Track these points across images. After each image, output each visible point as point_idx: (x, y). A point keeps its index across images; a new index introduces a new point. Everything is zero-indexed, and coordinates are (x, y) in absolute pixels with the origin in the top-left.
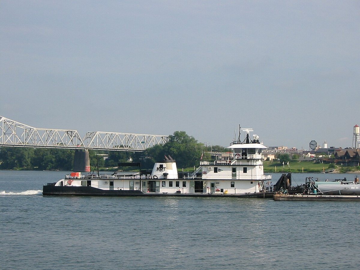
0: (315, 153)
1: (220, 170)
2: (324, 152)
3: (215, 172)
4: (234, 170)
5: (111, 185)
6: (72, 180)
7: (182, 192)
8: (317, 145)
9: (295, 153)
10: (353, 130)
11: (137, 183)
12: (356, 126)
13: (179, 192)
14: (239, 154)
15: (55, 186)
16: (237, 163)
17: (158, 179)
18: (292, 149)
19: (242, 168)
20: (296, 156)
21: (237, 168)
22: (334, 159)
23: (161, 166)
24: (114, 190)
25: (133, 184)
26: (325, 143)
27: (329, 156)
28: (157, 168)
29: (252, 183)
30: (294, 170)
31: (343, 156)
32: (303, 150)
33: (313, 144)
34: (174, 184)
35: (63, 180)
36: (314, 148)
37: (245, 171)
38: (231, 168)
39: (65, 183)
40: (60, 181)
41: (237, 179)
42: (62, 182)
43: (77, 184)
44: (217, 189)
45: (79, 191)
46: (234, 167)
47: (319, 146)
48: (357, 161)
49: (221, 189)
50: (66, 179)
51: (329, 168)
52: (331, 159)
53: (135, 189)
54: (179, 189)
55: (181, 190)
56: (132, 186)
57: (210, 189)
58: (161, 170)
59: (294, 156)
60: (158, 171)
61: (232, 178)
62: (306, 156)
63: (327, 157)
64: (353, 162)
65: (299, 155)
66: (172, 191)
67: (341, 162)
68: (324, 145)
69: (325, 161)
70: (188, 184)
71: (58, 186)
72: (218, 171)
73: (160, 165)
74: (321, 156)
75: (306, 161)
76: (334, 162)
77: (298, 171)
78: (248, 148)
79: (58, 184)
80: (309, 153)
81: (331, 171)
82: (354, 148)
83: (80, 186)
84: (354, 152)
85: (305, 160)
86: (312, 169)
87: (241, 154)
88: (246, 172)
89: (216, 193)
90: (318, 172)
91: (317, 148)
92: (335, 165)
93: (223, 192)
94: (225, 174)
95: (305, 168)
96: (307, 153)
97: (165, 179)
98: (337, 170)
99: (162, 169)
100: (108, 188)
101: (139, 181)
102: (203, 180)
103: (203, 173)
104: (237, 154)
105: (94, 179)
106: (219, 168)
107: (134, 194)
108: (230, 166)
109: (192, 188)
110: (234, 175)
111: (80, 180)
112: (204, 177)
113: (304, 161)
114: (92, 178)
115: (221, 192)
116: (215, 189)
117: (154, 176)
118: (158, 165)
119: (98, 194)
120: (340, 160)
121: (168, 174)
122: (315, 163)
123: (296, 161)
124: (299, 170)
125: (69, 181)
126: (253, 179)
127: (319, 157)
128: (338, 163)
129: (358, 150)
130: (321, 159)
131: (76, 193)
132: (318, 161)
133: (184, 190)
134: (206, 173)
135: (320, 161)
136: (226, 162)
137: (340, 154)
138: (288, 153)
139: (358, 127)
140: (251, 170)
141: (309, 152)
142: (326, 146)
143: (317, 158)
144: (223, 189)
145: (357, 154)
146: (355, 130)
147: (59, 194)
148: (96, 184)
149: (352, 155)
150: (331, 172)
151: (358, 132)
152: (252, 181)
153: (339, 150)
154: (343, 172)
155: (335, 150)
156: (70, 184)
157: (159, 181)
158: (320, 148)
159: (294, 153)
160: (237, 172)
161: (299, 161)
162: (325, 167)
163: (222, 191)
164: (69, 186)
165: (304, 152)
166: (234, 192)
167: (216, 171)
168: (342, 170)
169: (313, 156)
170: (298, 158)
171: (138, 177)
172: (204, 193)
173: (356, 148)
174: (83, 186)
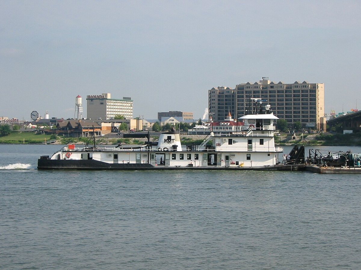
0: (36, 124)
1: (235, 142)
2: (45, 123)
3: (229, 144)
4: (250, 142)
5: (115, 158)
6: (70, 153)
7: (194, 165)
8: (39, 116)
9: (17, 124)
10: (76, 101)
11: (145, 156)
12: (78, 97)
13: (191, 165)
14: (253, 125)
15: (51, 159)
16: (253, 134)
17: (169, 152)
18: (13, 120)
19: (259, 140)
20: (17, 127)
21: (253, 140)
22: (55, 130)
23: (169, 138)
24: (119, 163)
25: (139, 157)
26: (47, 114)
27: (51, 127)
28: (165, 139)
29: (269, 155)
30: (15, 141)
31: (65, 127)
32: (24, 121)
33: (34, 114)
34: (186, 157)
35: (60, 153)
36: (35, 119)
37: (262, 142)
38: (246, 140)
39: (63, 157)
40: (57, 154)
41: (253, 151)
42: (59, 156)
43: (76, 157)
44: (233, 162)
45: (82, 165)
46: (250, 139)
47: (41, 117)
48: (79, 132)
49: (236, 162)
50: (63, 152)
51: (51, 139)
52: (53, 130)
53: (142, 163)
54: (191, 162)
55: (193, 163)
56: (138, 158)
57: (224, 162)
58: (169, 142)
59: (15, 127)
60: (166, 143)
61: (248, 150)
62: (28, 126)
63: (49, 128)
64: (75, 133)
65: (21, 125)
66: (184, 164)
67: (63, 134)
68: (46, 116)
69: (47, 131)
70: (200, 157)
71: (54, 159)
72: (233, 143)
73: (168, 136)
74: (42, 127)
75: (27, 132)
76: (56, 133)
77: (19, 143)
78: (264, 119)
79: (54, 158)
80: (30, 124)
81: (53, 142)
82: (76, 119)
83: (80, 159)
84: (76, 123)
85: (26, 130)
86: (33, 140)
87: (255, 125)
88: (263, 144)
89: (231, 166)
90: (40, 143)
91: (38, 119)
92: (57, 136)
93: (238, 165)
94: (241, 146)
95: (26, 140)
96: (28, 123)
97: (174, 151)
98: (59, 141)
99: (171, 141)
100: (112, 161)
101: (147, 154)
102: (217, 152)
103: (217, 145)
104: (251, 125)
105: (95, 152)
106: (233, 139)
107: (144, 168)
108: (246, 138)
109: (206, 160)
110: (250, 147)
111: (81, 152)
112: (218, 149)
113: (25, 132)
114: (94, 151)
115: (236, 165)
116: (230, 162)
117: (164, 148)
118: (165, 136)
119: (104, 168)
120: (62, 131)
121: (178, 146)
122: (37, 134)
123: (17, 132)
124: (20, 141)
125: (67, 154)
126: (270, 151)
127: (41, 127)
128: (60, 134)
129: (80, 121)
130: (42, 130)
131: (78, 166)
132: (40, 132)
133: (196, 163)
134: (220, 145)
135: (41, 132)
136: (243, 133)
137: (62, 125)
138: (9, 124)
139: (80, 97)
140: (268, 141)
141: (30, 122)
142: (47, 117)
143: (39, 128)
144: (238, 162)
145: (79, 125)
146: (77, 100)
147: (59, 168)
148: (98, 158)
149: (74, 126)
150: (53, 144)
151: (81, 103)
152: (269, 153)
153: (61, 121)
154: (65, 143)
155: (57, 120)
156: (68, 157)
157: (169, 154)
158: (42, 118)
159: (15, 124)
160: (253, 143)
161: (20, 132)
162: (46, 138)
163: (237, 163)
164: (68, 159)
165: (25, 123)
166: (251, 165)
167: (230, 142)
168: (64, 142)
169: (34, 127)
170: (19, 129)
171: (144, 149)
172: (218, 166)
173: (79, 119)
174: (84, 159)
